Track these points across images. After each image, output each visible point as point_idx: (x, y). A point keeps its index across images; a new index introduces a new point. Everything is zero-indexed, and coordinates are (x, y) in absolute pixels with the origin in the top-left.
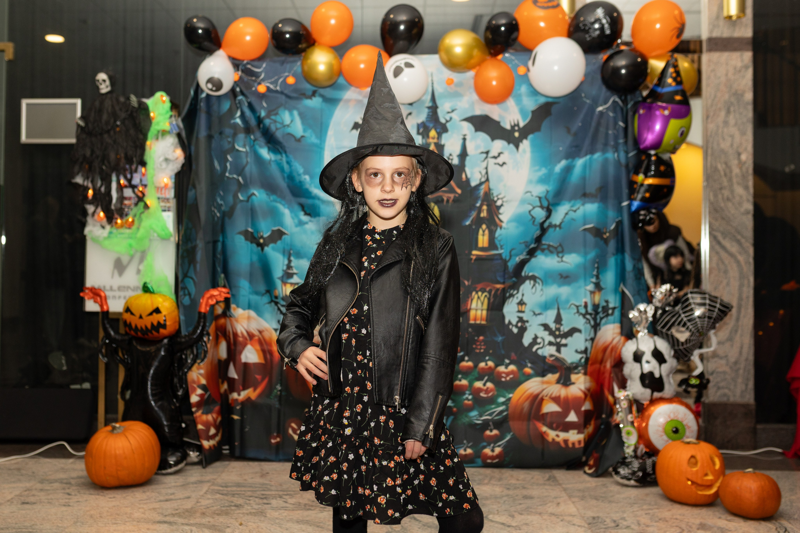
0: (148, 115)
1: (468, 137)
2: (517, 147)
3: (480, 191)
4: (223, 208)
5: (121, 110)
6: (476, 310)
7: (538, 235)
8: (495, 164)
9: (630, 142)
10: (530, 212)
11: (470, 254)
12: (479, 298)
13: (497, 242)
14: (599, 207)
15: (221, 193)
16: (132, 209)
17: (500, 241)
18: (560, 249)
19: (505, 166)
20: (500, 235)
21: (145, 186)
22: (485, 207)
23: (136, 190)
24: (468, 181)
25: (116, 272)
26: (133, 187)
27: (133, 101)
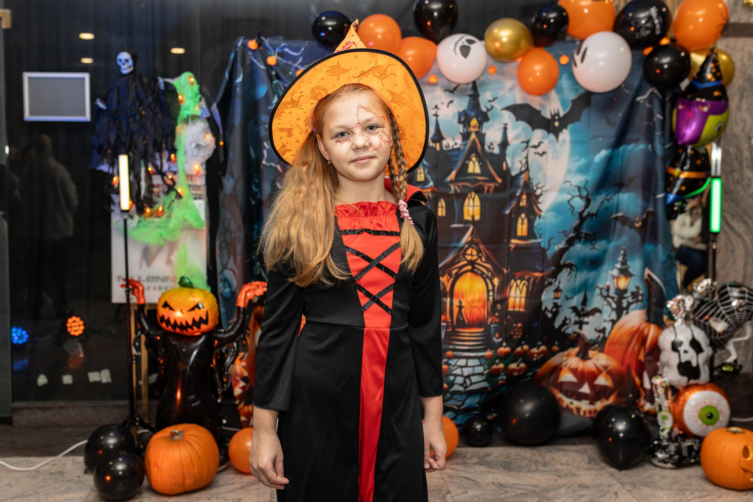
0: (176, 98)
1: (509, 127)
2: (557, 136)
3: (520, 180)
4: (259, 196)
6: (515, 298)
7: (577, 224)
8: (535, 153)
9: (667, 134)
10: (569, 201)
11: (509, 242)
12: (517, 286)
13: (536, 231)
14: (630, 197)
15: (257, 181)
17: (539, 230)
18: (593, 237)
19: (544, 155)
20: (539, 224)
21: (175, 173)
22: (524, 197)
24: (508, 170)
25: (144, 262)
26: (163, 174)
27: (160, 83)
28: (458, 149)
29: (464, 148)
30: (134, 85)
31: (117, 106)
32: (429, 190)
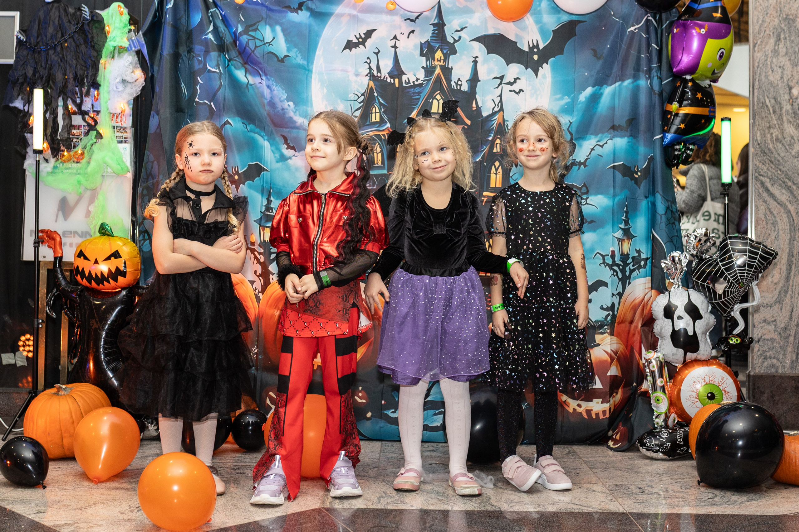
0: (103, 28)
1: (480, 60)
2: (536, 72)
3: (493, 122)
5: (70, 22)
8: (511, 91)
9: (665, 66)
11: (481, 195)
14: (629, 142)
16: (81, 139)
18: (584, 189)
19: (522, 94)
21: (98, 112)
22: (498, 141)
23: (87, 117)
24: (479, 109)
25: (60, 214)
26: (83, 114)
27: (86, 12)
28: (420, 85)
29: (427, 83)
30: (57, 13)
31: (38, 37)
32: (385, 133)
